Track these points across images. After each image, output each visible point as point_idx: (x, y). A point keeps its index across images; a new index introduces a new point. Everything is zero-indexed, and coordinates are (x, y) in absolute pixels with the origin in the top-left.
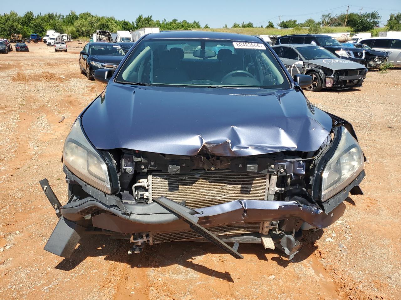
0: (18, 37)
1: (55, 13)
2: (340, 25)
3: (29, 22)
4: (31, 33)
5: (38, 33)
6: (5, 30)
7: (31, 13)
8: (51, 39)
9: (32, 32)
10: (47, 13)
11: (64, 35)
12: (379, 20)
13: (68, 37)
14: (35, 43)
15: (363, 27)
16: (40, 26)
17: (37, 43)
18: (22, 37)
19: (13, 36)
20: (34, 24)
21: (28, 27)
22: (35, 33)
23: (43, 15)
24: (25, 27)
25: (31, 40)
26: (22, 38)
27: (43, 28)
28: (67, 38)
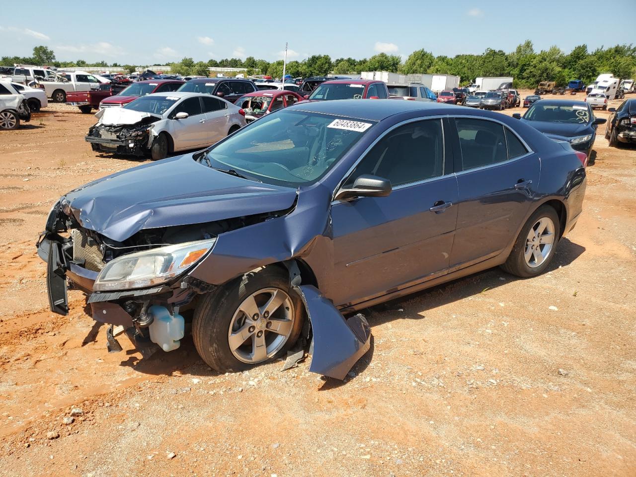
0: (549, 86)
1: (628, 45)
3: (575, 61)
4: (572, 80)
5: (584, 78)
6: (534, 76)
7: (583, 48)
8: (600, 87)
9: (575, 77)
10: (613, 46)
11: (626, 80)
13: (633, 85)
14: (572, 94)
16: (590, 68)
17: (575, 94)
18: (555, 85)
19: (542, 85)
20: (582, 64)
21: (572, 69)
22: (579, 78)
23: (605, 49)
24: (566, 70)
25: (568, 90)
26: (555, 87)
27: (594, 70)
28: (632, 87)
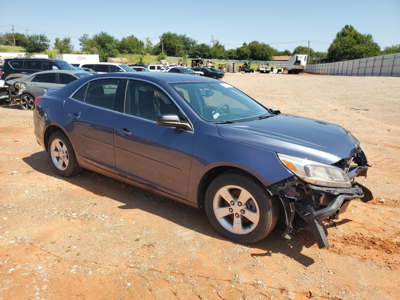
2: (7, 44)
12: (48, 43)
15: (36, 48)
